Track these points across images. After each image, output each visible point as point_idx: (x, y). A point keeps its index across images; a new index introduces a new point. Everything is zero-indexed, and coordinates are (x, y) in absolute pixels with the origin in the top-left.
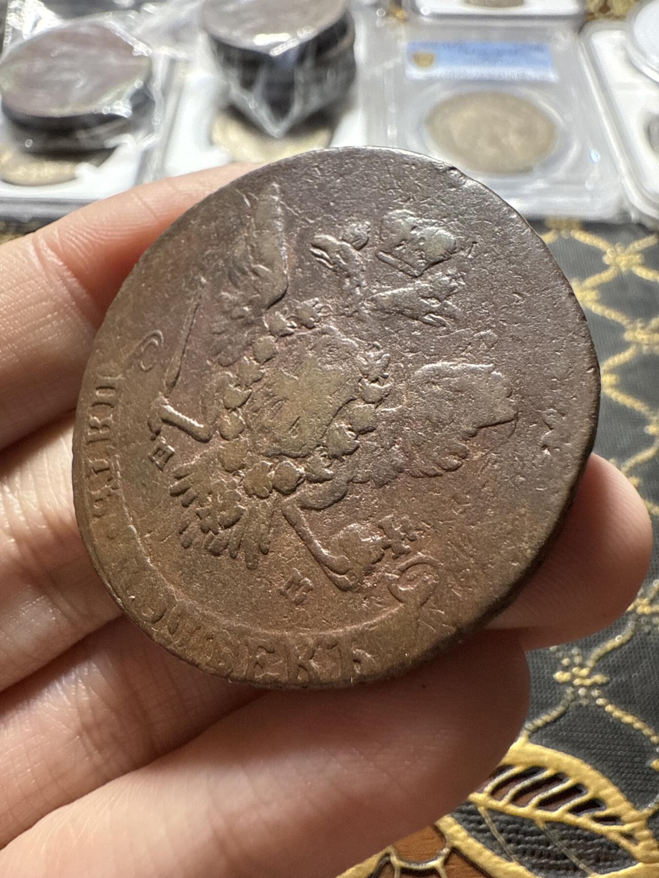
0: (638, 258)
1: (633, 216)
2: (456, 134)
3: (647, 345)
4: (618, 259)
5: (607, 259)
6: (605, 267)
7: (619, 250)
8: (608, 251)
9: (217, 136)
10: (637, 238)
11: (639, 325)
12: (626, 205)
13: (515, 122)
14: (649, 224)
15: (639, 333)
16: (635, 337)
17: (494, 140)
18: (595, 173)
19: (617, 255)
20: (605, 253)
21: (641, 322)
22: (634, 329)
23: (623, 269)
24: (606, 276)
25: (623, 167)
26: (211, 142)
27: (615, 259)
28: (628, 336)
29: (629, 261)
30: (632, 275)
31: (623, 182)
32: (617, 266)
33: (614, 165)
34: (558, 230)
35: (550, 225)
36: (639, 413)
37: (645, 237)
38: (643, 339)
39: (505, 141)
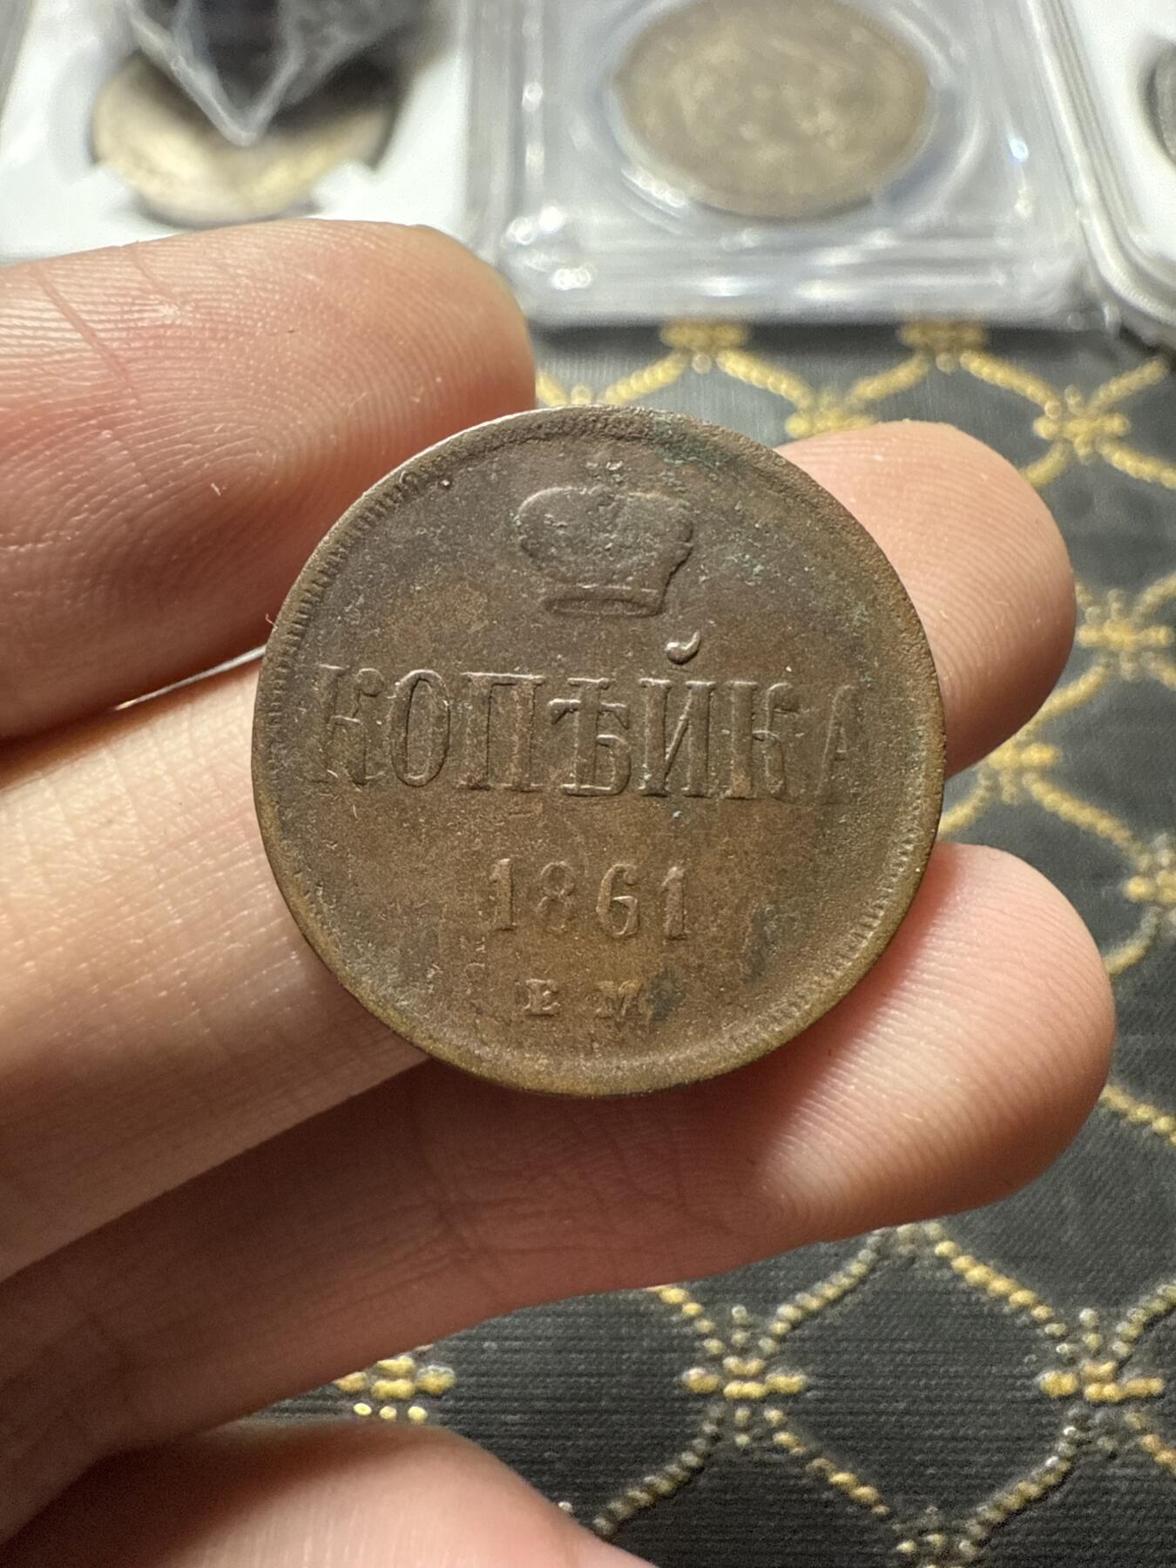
0: (1116, 424)
1: (1109, 314)
2: (689, 108)
3: (1132, 658)
4: (1070, 427)
5: (1044, 427)
6: (1039, 449)
7: (1072, 401)
8: (1047, 407)
9: (105, 142)
10: (1119, 369)
11: (1115, 606)
12: (1092, 284)
13: (830, 74)
14: (1148, 334)
15: (1115, 627)
16: (1103, 637)
17: (779, 126)
18: (1022, 208)
19: (1069, 416)
20: (1038, 412)
21: (1119, 596)
22: (1101, 618)
23: (1082, 452)
25: (1086, 188)
26: (94, 157)
27: (1062, 426)
28: (1087, 635)
29: (1095, 431)
30: (1101, 467)
31: (1085, 222)
32: (1068, 444)
33: (1068, 178)
34: (930, 352)
35: (911, 336)
36: (1109, 841)
37: (1135, 367)
38: (1122, 642)
39: (806, 126)
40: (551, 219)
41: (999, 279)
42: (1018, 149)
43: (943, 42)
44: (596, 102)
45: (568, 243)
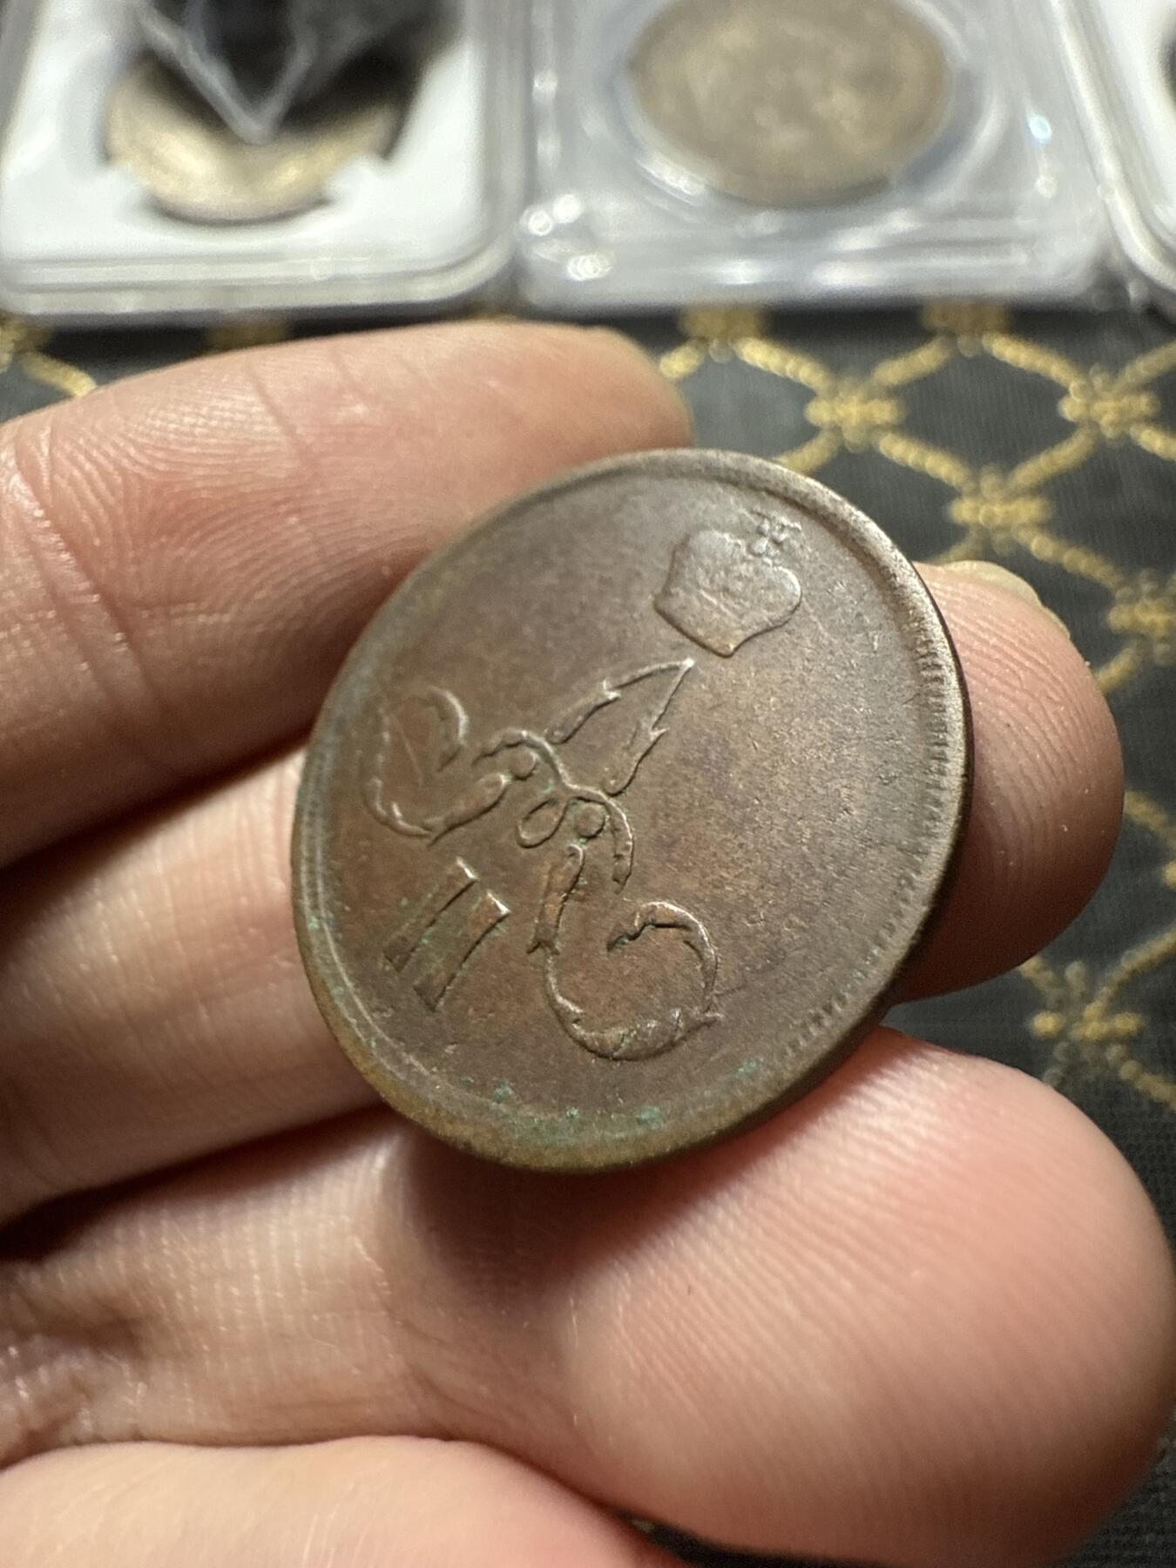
0: (1143, 404)
1: (1134, 292)
2: (702, 95)
3: (1164, 640)
4: (1098, 407)
5: (1070, 408)
6: (1064, 430)
7: (1098, 381)
8: (1073, 385)
9: (119, 140)
10: (1144, 347)
11: (1146, 587)
12: (1116, 259)
13: (847, 56)
15: (1146, 609)
16: (1136, 622)
17: (795, 109)
18: (1043, 184)
19: (1095, 397)
20: (1063, 392)
21: (1150, 579)
22: (1132, 600)
23: (1109, 433)
24: (1067, 454)
25: (1109, 166)
26: (107, 155)
27: (1088, 406)
28: (1118, 618)
29: (1121, 412)
30: (1130, 450)
31: (1108, 201)
32: (1094, 425)
33: (1089, 157)
34: (951, 335)
35: (934, 321)
36: (1144, 828)
37: (1158, 344)
38: (1153, 624)
39: (820, 107)
40: (566, 208)
41: (1020, 258)
42: (1039, 128)
43: (959, 22)
44: (608, 90)
45: (583, 233)
